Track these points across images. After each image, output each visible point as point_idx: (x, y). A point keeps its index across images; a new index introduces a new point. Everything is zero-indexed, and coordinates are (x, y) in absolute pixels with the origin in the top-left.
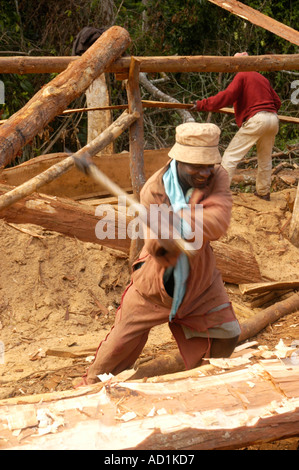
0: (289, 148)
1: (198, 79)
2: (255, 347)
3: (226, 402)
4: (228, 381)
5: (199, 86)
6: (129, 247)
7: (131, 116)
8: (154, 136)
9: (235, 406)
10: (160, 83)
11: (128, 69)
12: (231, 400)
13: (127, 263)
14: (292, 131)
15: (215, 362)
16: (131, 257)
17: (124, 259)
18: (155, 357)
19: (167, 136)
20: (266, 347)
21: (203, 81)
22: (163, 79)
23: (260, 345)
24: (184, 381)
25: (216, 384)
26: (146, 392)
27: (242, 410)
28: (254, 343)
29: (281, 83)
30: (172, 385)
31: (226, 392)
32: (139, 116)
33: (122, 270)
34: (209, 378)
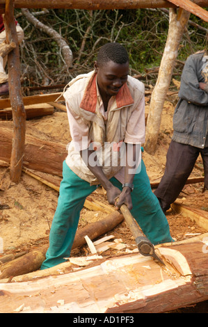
0: (147, 71)
1: (73, 12)
2: (111, 240)
3: (80, 296)
4: (84, 277)
5: (74, 18)
6: (10, 157)
7: (8, 46)
8: (35, 61)
9: (87, 299)
10: (41, 15)
11: (4, 4)
12: (85, 293)
13: (8, 171)
14: (149, 56)
15: (73, 260)
16: (11, 165)
17: (6, 167)
18: (29, 251)
19: (47, 61)
20: (121, 240)
21: (77, 14)
22: (43, 12)
23: (116, 238)
24: (45, 279)
25: (73, 280)
26: (12, 291)
27: (93, 302)
28: (111, 237)
29: (141, 16)
30: (35, 283)
31: (80, 287)
32: (15, 46)
33: (4, 177)
34: (67, 275)
